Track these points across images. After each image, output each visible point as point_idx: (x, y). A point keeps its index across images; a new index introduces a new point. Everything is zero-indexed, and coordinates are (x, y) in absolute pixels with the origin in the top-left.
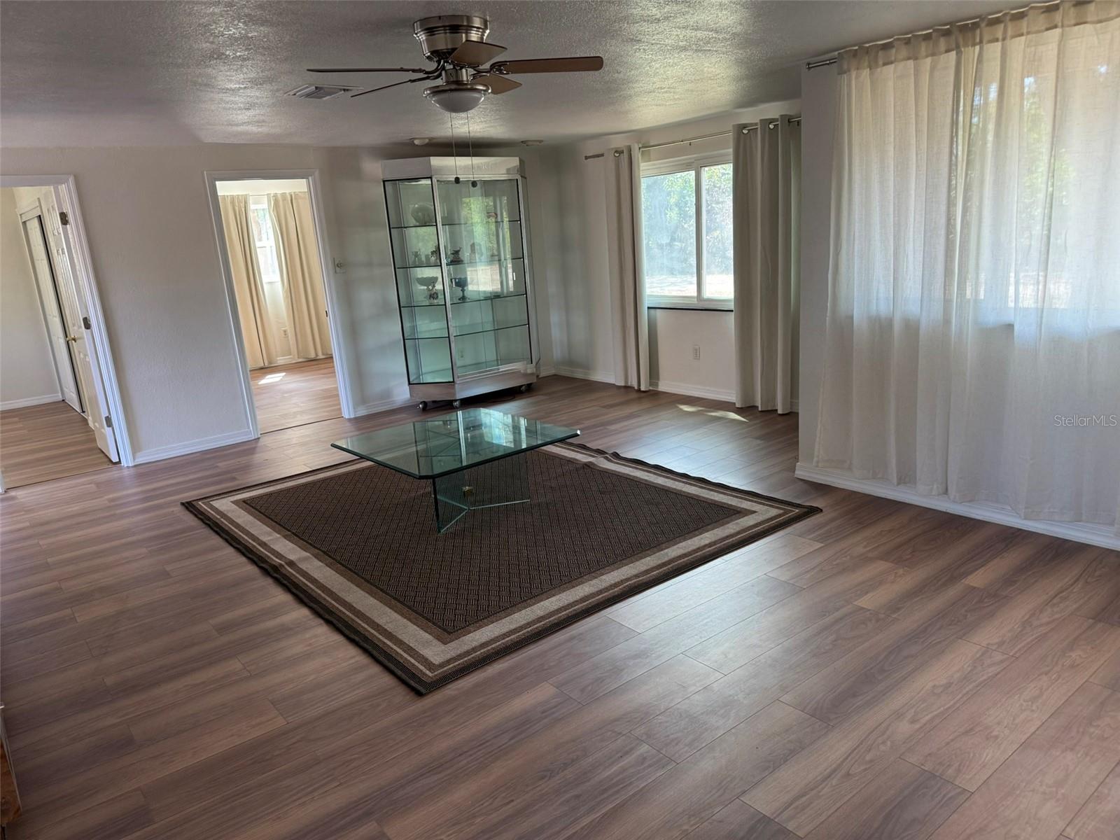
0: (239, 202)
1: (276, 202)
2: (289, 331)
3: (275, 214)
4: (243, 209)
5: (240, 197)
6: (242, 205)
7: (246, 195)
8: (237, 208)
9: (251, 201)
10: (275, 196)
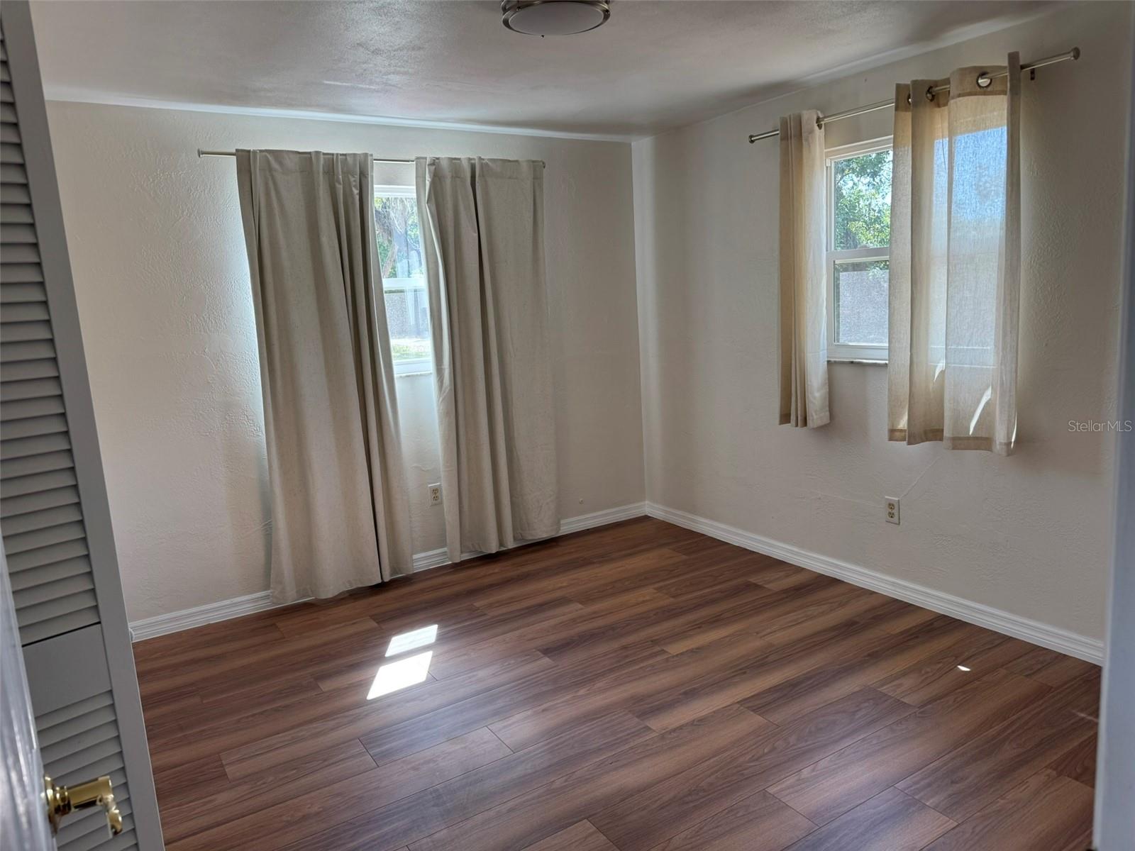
0: (347, 173)
1: (437, 178)
2: (444, 493)
3: (434, 208)
4: (356, 191)
5: (350, 160)
6: (354, 180)
7: (366, 155)
8: (340, 188)
9: (376, 171)
10: (435, 163)
